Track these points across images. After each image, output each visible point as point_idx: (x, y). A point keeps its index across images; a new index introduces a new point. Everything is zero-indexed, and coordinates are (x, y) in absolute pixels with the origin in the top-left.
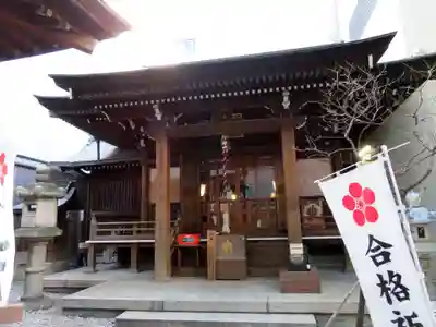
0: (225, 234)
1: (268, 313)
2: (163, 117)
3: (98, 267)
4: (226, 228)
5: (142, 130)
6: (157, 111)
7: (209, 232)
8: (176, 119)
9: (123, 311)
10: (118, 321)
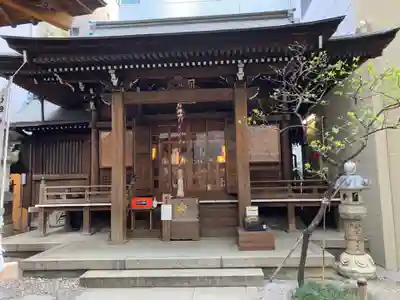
0: (179, 197)
1: (222, 268)
2: (119, 83)
3: (49, 230)
4: (180, 193)
5: (91, 91)
6: (113, 76)
7: (164, 196)
8: (131, 85)
9: (86, 270)
10: (81, 279)
